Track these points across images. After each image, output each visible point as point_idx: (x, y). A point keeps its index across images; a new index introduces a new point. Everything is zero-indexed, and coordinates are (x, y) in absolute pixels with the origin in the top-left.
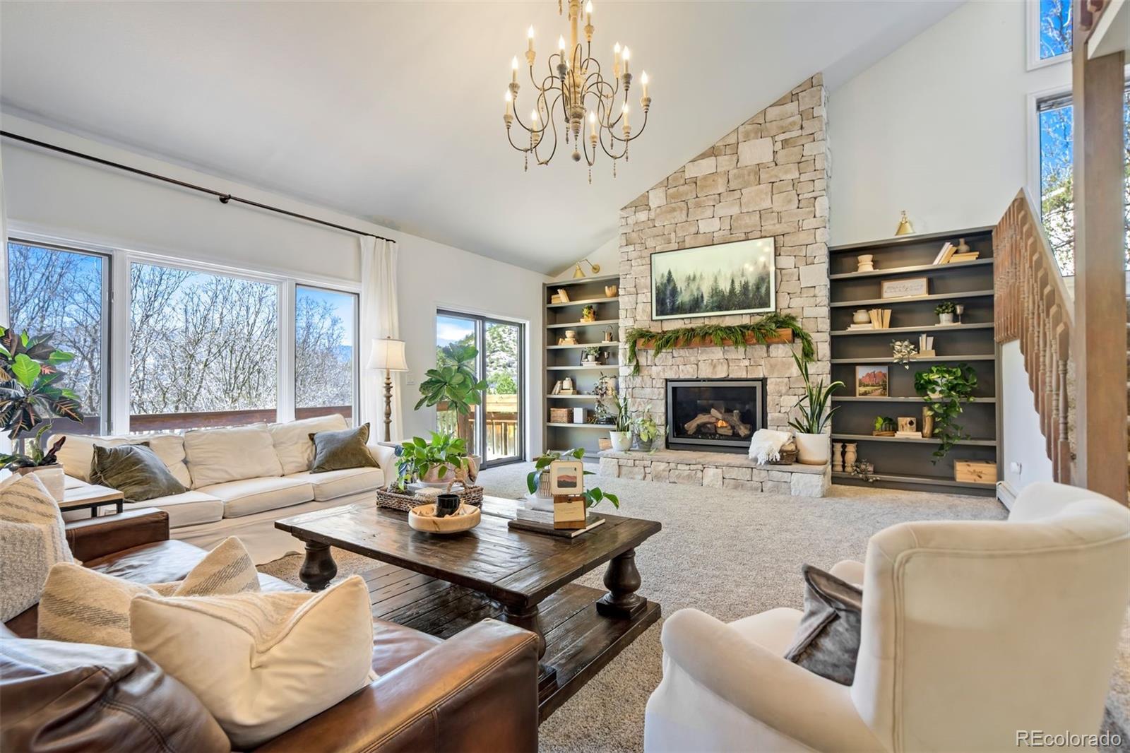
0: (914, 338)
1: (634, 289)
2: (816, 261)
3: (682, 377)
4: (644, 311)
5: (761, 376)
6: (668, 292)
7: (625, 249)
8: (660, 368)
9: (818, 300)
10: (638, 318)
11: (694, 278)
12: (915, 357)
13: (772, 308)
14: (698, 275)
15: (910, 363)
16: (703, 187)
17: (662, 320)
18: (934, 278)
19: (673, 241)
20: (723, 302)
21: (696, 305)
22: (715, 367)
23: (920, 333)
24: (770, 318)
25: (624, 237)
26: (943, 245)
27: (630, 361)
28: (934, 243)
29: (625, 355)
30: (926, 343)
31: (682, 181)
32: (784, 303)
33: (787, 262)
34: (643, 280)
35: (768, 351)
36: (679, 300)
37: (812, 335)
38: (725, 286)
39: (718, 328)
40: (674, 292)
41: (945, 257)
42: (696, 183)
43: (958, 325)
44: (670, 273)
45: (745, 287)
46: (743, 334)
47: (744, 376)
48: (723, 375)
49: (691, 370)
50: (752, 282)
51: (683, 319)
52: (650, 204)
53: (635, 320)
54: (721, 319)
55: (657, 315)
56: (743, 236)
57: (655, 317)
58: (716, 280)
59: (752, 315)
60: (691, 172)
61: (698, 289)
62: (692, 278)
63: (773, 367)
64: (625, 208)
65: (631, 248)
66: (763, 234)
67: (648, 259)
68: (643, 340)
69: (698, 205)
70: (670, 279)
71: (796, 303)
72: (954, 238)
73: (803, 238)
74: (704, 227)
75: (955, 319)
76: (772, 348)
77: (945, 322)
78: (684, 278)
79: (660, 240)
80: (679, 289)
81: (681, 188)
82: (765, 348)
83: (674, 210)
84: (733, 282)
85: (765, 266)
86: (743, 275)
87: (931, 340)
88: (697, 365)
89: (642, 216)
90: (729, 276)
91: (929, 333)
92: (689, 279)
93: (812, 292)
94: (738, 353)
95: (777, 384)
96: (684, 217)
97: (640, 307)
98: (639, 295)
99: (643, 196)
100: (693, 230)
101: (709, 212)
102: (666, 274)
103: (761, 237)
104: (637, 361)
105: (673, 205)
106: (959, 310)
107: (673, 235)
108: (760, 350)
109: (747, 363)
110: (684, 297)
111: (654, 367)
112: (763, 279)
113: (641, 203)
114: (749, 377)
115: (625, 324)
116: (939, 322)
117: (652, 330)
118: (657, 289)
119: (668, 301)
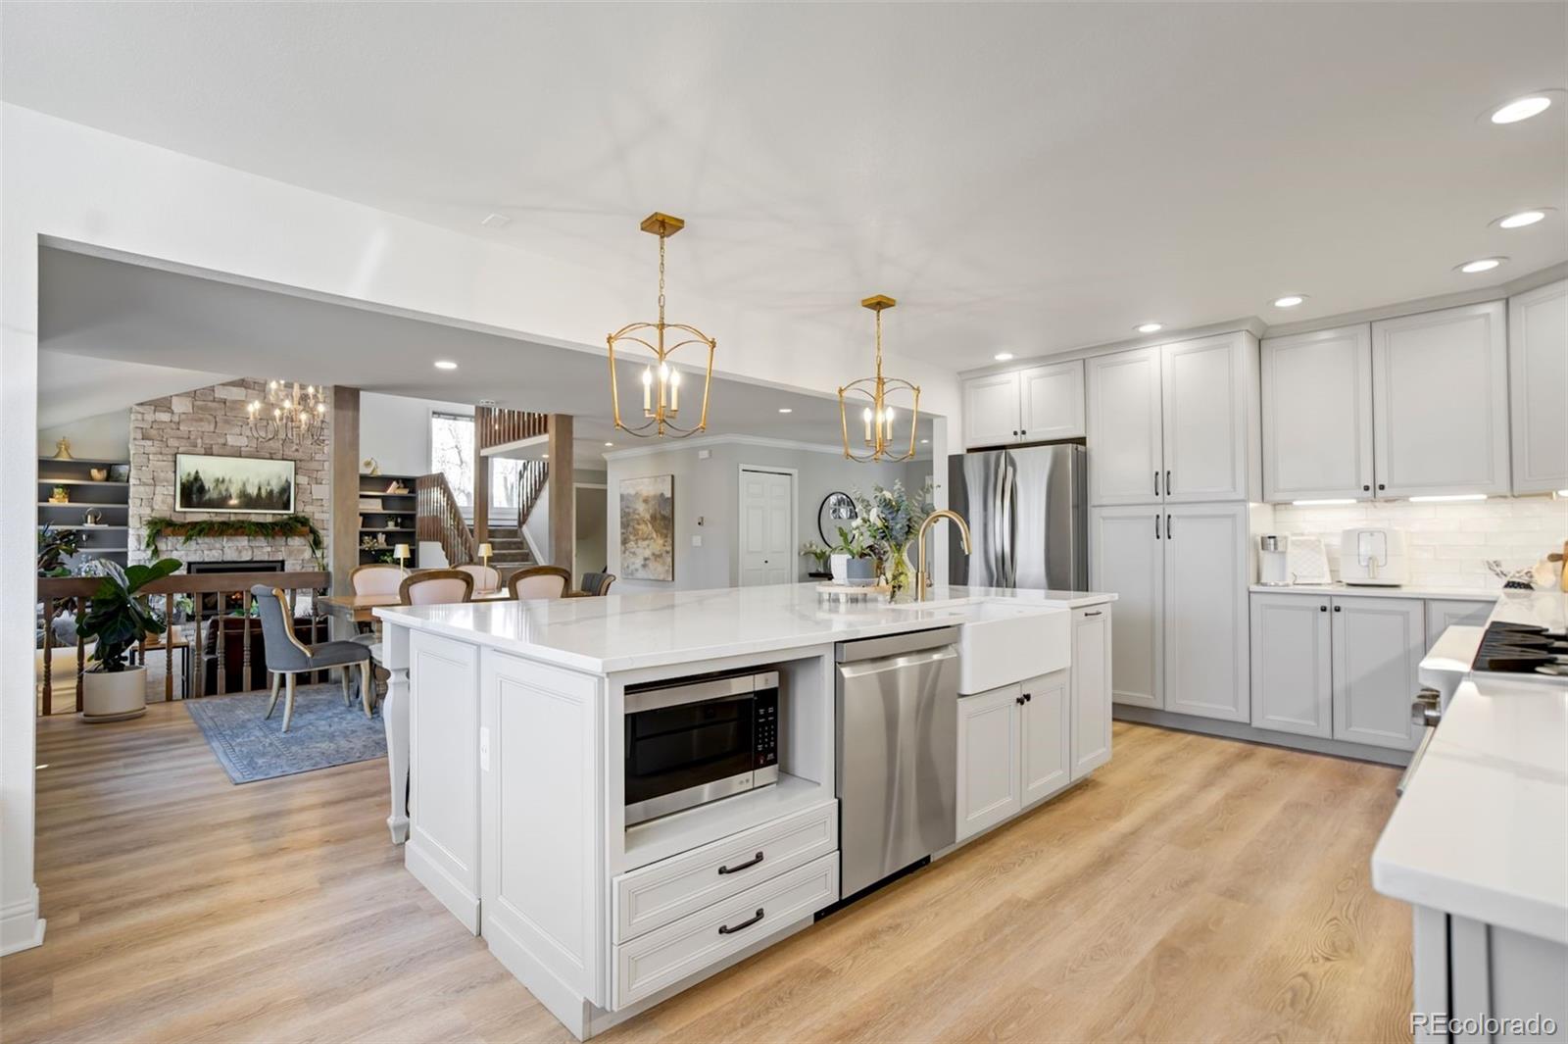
0: (374, 535)
1: (152, 481)
2: (324, 482)
3: (207, 560)
4: (163, 502)
5: (281, 559)
6: (195, 489)
7: (143, 443)
8: (183, 552)
9: (325, 509)
10: (156, 507)
11: (223, 481)
12: (377, 547)
13: (292, 511)
14: (227, 479)
15: (375, 551)
16: (232, 409)
17: (185, 512)
18: (385, 500)
19: (199, 445)
20: (249, 502)
21: (222, 502)
22: (240, 552)
23: (379, 532)
24: (290, 518)
25: (139, 431)
26: (391, 483)
27: (148, 545)
28: (386, 481)
29: (139, 541)
30: (381, 538)
31: (211, 398)
32: (300, 509)
33: (303, 480)
34: (162, 474)
35: (286, 541)
36: (207, 497)
37: (321, 531)
38: (253, 491)
39: (251, 523)
40: (202, 489)
41: (393, 489)
42: (225, 403)
43: (398, 529)
44: (197, 472)
45: (271, 493)
46: (273, 529)
47: (266, 559)
48: (248, 559)
49: (216, 554)
50: (276, 490)
51: (209, 513)
52: (173, 408)
53: (153, 510)
54: (247, 516)
55: (182, 506)
56: (268, 456)
57: (178, 508)
58: (244, 485)
59: (274, 514)
60: (220, 393)
61: (227, 490)
62: (221, 479)
63: (290, 553)
64: (142, 404)
65: (150, 443)
66: (285, 457)
67: (170, 458)
68: (170, 529)
69: (227, 422)
70: (197, 478)
71: (309, 509)
72: (397, 479)
73: (314, 465)
74: (231, 440)
75: (396, 525)
76: (289, 539)
77: (391, 526)
78: (212, 480)
79: (184, 442)
80: (207, 488)
81: (210, 404)
82: (284, 538)
83: (201, 420)
84: (260, 489)
85: (287, 481)
86: (269, 484)
87: (384, 536)
88: (222, 550)
89: (165, 417)
90: (256, 483)
91: (383, 533)
92: (217, 480)
93: (319, 503)
94: (261, 542)
95: (293, 564)
96: (212, 428)
97: (158, 498)
98: (158, 488)
99: (165, 399)
100: (222, 441)
101: (237, 430)
102: (193, 473)
103: (283, 459)
104: (156, 547)
105: (201, 416)
106: (399, 520)
107: (199, 441)
108: (280, 541)
109: (269, 549)
110: (213, 494)
111: (175, 552)
112: (285, 490)
113: (162, 404)
114: (271, 559)
115: (138, 512)
116: (387, 526)
117: (174, 519)
118: (182, 485)
119: (194, 496)
